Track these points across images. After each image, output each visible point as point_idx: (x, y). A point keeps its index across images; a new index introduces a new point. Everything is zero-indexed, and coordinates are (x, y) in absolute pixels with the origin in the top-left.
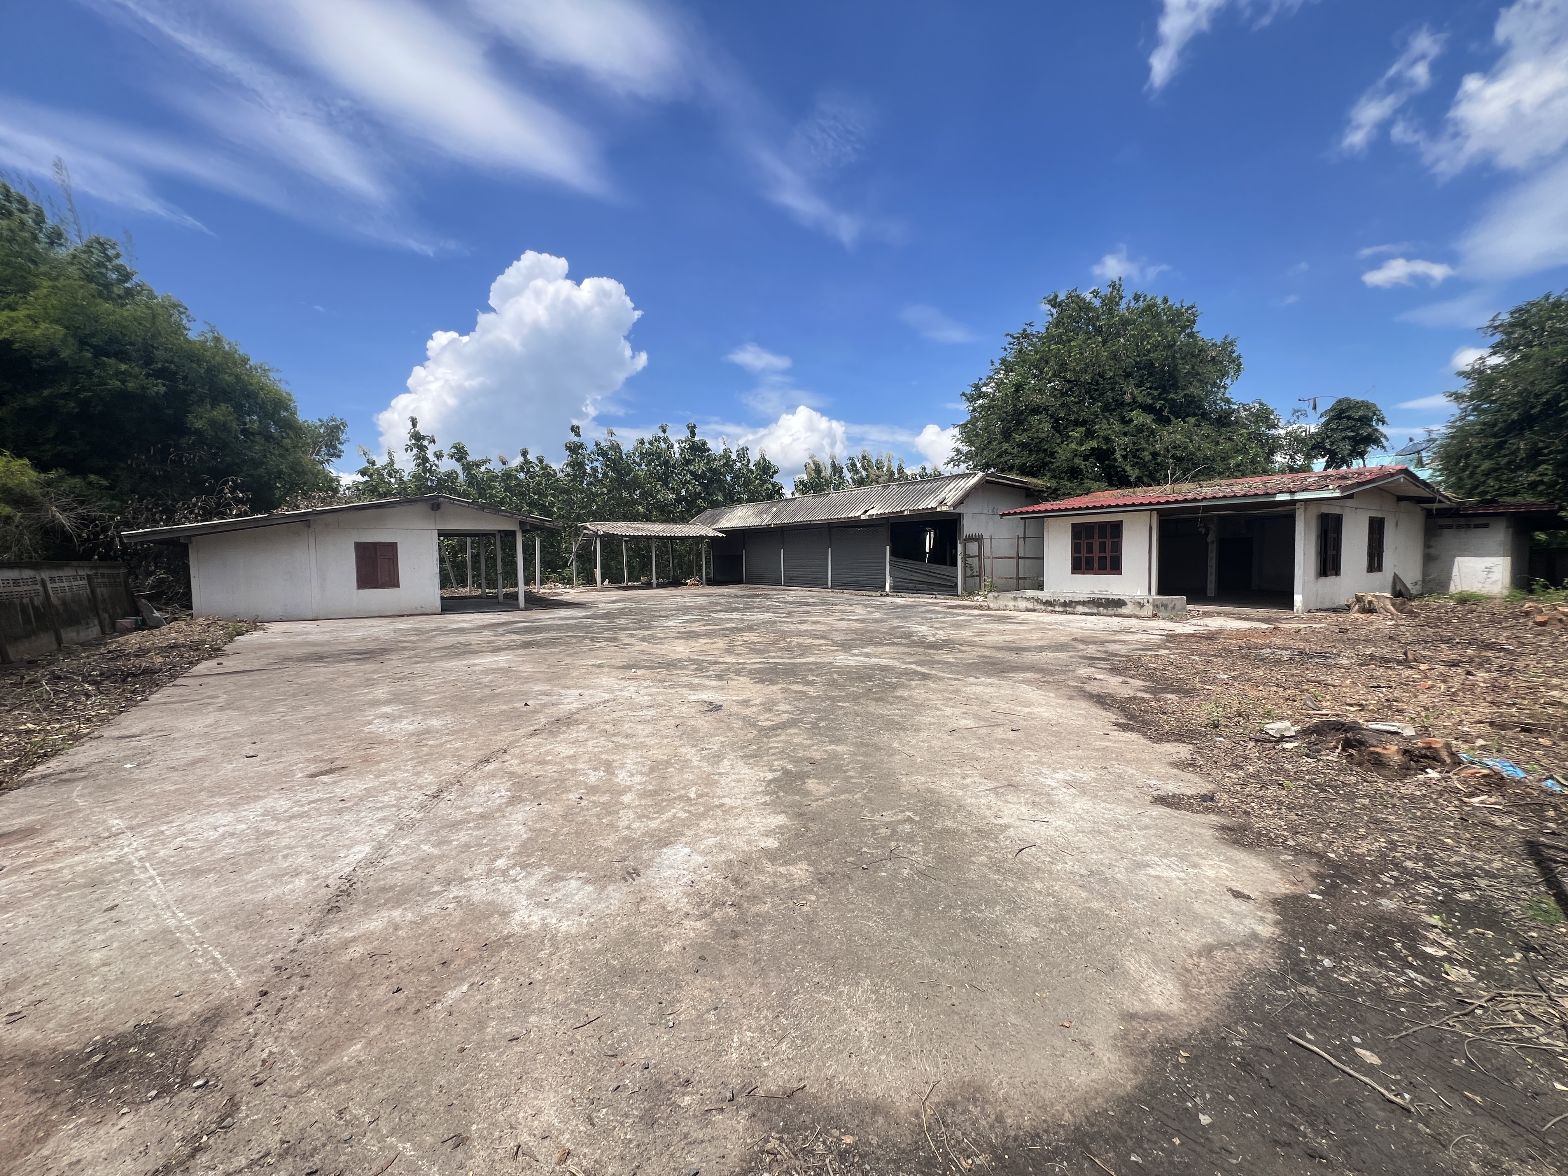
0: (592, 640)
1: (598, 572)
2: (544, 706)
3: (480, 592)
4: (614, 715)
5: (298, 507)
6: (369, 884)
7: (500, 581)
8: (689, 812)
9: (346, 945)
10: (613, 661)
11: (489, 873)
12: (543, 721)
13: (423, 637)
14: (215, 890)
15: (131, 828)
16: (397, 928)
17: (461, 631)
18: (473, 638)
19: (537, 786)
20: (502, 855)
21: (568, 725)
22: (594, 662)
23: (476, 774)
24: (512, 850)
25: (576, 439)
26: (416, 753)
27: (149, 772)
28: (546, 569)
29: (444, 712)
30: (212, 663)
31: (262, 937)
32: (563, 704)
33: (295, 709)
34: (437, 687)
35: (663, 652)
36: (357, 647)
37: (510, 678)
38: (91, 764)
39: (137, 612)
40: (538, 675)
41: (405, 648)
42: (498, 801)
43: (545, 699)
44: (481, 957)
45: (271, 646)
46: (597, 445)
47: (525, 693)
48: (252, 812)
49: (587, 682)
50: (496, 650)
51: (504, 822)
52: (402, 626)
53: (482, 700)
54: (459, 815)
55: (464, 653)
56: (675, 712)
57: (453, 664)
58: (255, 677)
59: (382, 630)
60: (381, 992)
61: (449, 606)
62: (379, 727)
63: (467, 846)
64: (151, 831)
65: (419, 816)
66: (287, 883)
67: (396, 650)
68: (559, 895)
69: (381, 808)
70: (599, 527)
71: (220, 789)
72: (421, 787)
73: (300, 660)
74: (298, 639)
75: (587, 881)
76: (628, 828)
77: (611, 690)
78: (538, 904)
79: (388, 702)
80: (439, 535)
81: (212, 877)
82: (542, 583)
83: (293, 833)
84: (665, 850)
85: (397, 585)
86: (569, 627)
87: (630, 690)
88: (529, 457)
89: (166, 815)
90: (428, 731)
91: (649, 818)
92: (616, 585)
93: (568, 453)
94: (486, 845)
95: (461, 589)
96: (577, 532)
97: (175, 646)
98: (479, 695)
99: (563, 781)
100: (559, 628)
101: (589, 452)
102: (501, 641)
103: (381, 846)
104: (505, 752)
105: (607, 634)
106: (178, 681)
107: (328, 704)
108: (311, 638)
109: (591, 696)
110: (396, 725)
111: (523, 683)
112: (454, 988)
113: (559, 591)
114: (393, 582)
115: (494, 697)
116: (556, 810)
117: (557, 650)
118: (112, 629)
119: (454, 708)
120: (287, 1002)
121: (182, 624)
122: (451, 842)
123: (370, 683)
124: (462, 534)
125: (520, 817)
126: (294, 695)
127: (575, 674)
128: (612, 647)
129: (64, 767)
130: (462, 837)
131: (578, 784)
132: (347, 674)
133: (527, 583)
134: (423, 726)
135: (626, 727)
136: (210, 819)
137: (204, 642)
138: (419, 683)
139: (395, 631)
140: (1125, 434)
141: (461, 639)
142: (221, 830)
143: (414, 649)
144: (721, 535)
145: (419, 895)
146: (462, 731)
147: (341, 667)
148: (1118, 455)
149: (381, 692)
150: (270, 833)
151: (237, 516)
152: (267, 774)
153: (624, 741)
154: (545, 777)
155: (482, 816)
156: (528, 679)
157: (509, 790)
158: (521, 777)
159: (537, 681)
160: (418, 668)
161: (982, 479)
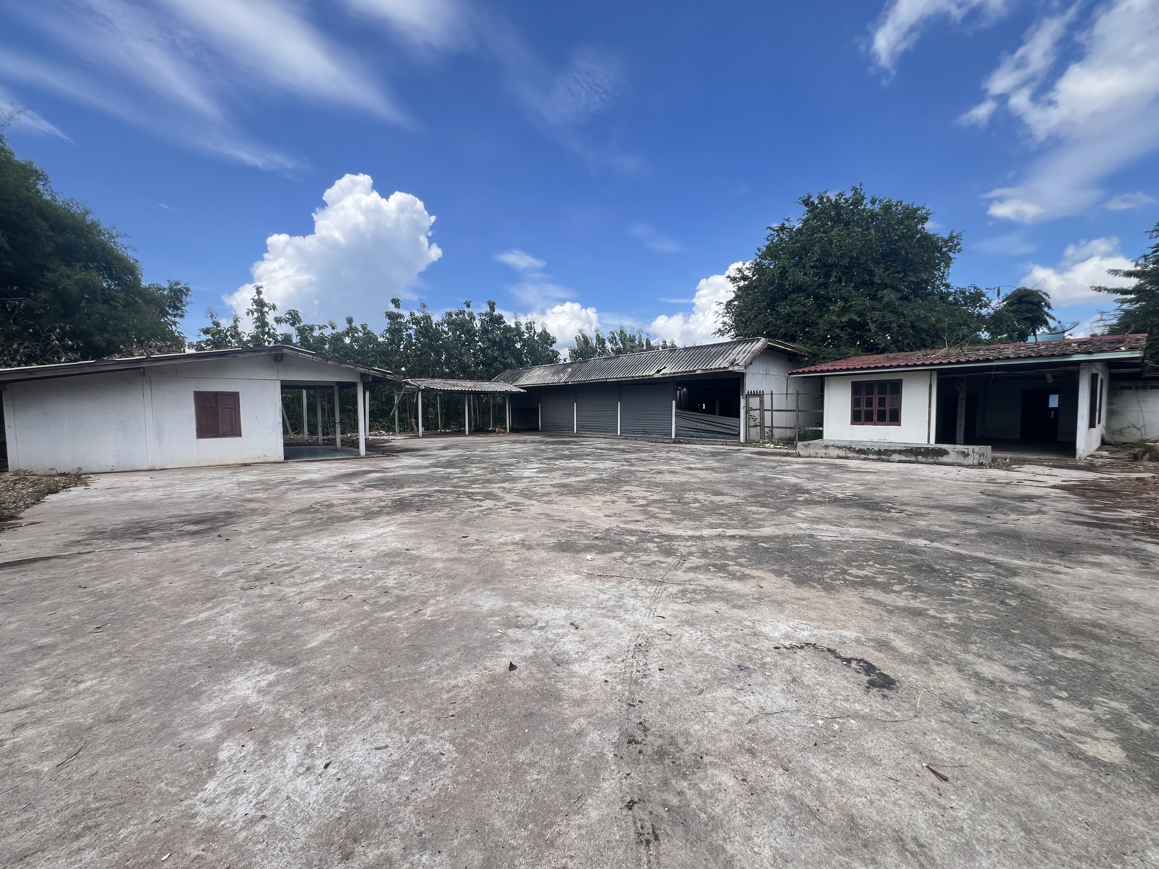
1: (419, 421)
5: (132, 355)
7: (338, 429)
13: (274, 492)
17: (312, 484)
25: (396, 310)
36: (196, 511)
41: (254, 511)
46: (412, 315)
52: (247, 478)
55: (332, 521)
61: (290, 452)
67: (244, 515)
70: (421, 383)
74: (124, 498)
80: (282, 385)
82: (370, 430)
85: (238, 434)
86: (424, 479)
88: (354, 324)
92: (435, 433)
93: (388, 321)
96: (400, 387)
100: (417, 480)
101: (405, 321)
102: (366, 500)
105: (477, 489)
108: (140, 496)
113: (385, 437)
114: (235, 431)
124: (299, 385)
139: (239, 484)
144: (522, 391)
147: (171, 548)
161: (765, 344)
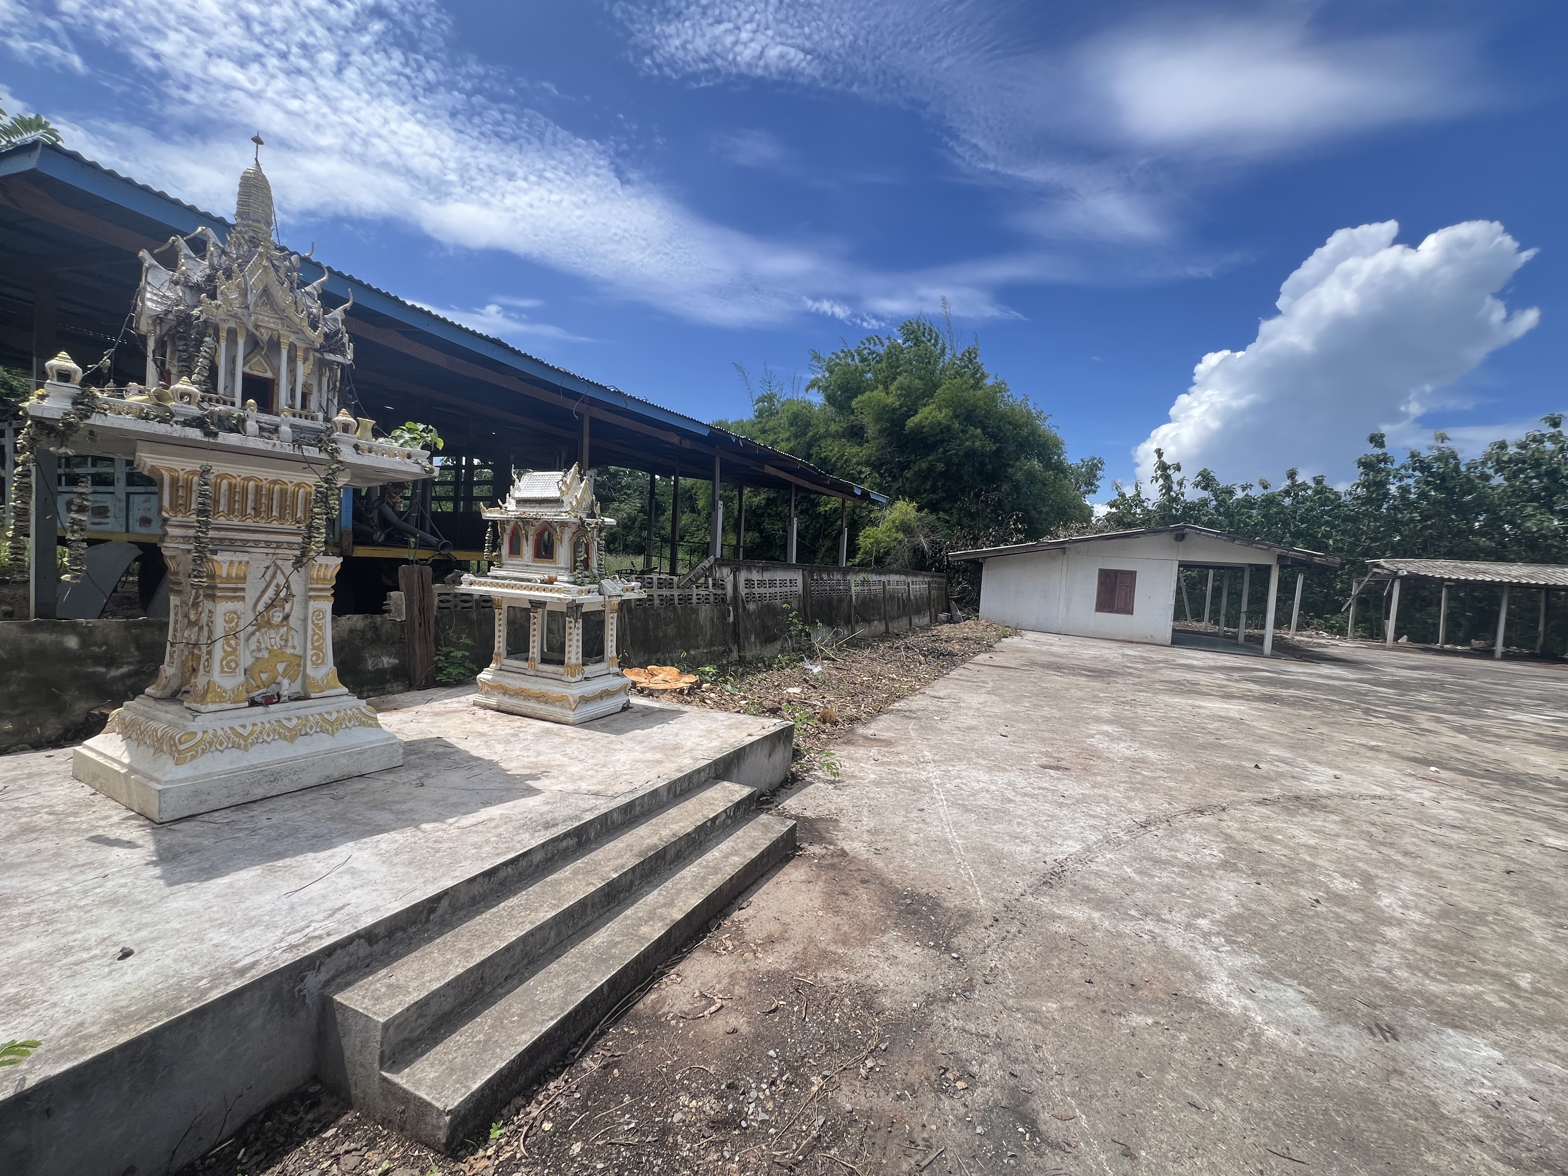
0: (1367, 712)
1: (1391, 625)
2: (1281, 775)
3: (1216, 629)
4: (1388, 819)
5: (1058, 536)
6: (1077, 878)
7: (1243, 621)
8: (1511, 1003)
9: (1054, 917)
10: (1398, 748)
11: (1188, 926)
12: (1277, 792)
13: (1150, 667)
14: (974, 827)
15: (934, 761)
16: (1094, 928)
17: (1190, 668)
18: (1203, 678)
19: (1258, 862)
20: (1205, 916)
21: (1312, 808)
22: (1364, 741)
23: (1188, 821)
24: (1217, 916)
25: (1379, 451)
26: (1129, 777)
27: (946, 726)
28: (1307, 613)
29: (1161, 747)
30: (986, 656)
31: (999, 877)
32: (1308, 780)
33: (1036, 706)
34: (1158, 720)
35: (1498, 757)
36: (1088, 664)
37: (1241, 732)
38: (918, 710)
39: (949, 610)
40: (1277, 737)
41: (1130, 674)
42: (1208, 859)
43: (1283, 768)
44: (1169, 1003)
45: (1025, 651)
46: (1413, 456)
47: (1257, 754)
48: (1001, 779)
49: (1350, 765)
50: (1228, 696)
51: (1213, 883)
52: (1130, 652)
53: (1203, 747)
54: (1164, 854)
55: (1190, 692)
56: (1509, 850)
57: (1177, 700)
58: (1012, 673)
59: (1112, 653)
60: (1076, 973)
61: (1181, 639)
62: (1100, 743)
63: (1168, 889)
64: (944, 768)
65: (1125, 838)
66: (1018, 845)
67: (1123, 674)
68: (1271, 995)
69: (1094, 817)
70: (1401, 565)
71: (983, 753)
72: (1130, 812)
73: (1043, 666)
74: (1044, 648)
75: (1312, 1002)
76: (1389, 971)
77: (1387, 785)
78: (1241, 989)
79: (1109, 722)
80: (1180, 566)
81: (973, 817)
82: (1299, 628)
83: (1025, 808)
84: (1450, 1031)
85: (1130, 612)
86: (1332, 690)
87: (1425, 793)
89: (952, 760)
90: (1143, 761)
91: (1426, 974)
92: (1420, 645)
93: (1361, 470)
94: (1189, 897)
95: (1195, 624)
96: (1364, 570)
97: (966, 639)
98: (1201, 740)
99: (1295, 871)
100: (1316, 687)
101: (1396, 465)
102: (1235, 687)
103: (1089, 849)
104: (1224, 809)
105: (1392, 709)
106: (966, 665)
107: (1061, 710)
108: (1054, 649)
109: (1354, 783)
110: (1115, 745)
111: (1256, 742)
112: (1140, 1014)
113: (1323, 641)
114: (1128, 610)
115: (1217, 747)
116: (1280, 899)
117: (1309, 714)
118: (935, 621)
119: (1172, 747)
120: (1010, 936)
121: (972, 622)
122: (1153, 876)
123: (1096, 700)
124: (1206, 567)
125: (1232, 886)
126: (1037, 695)
127: (1333, 748)
128: (1398, 729)
129: (906, 708)
130: (1164, 877)
131: (1316, 884)
132: (1079, 687)
133: (1278, 625)
134: (1139, 755)
135: (1407, 841)
136: (975, 773)
137: (983, 639)
138: (1140, 711)
139: (1123, 655)
141: (1189, 676)
142: (982, 784)
143: (1139, 677)
145: (1117, 910)
146: (1180, 772)
147: (1073, 679)
149: (1105, 711)
150: (1010, 801)
151: (1015, 543)
152: (1013, 753)
153: (1399, 858)
154: (1270, 856)
155: (1188, 866)
156: (1263, 739)
157: (1222, 852)
158: (1238, 843)
159: (1276, 743)
160: (1142, 696)
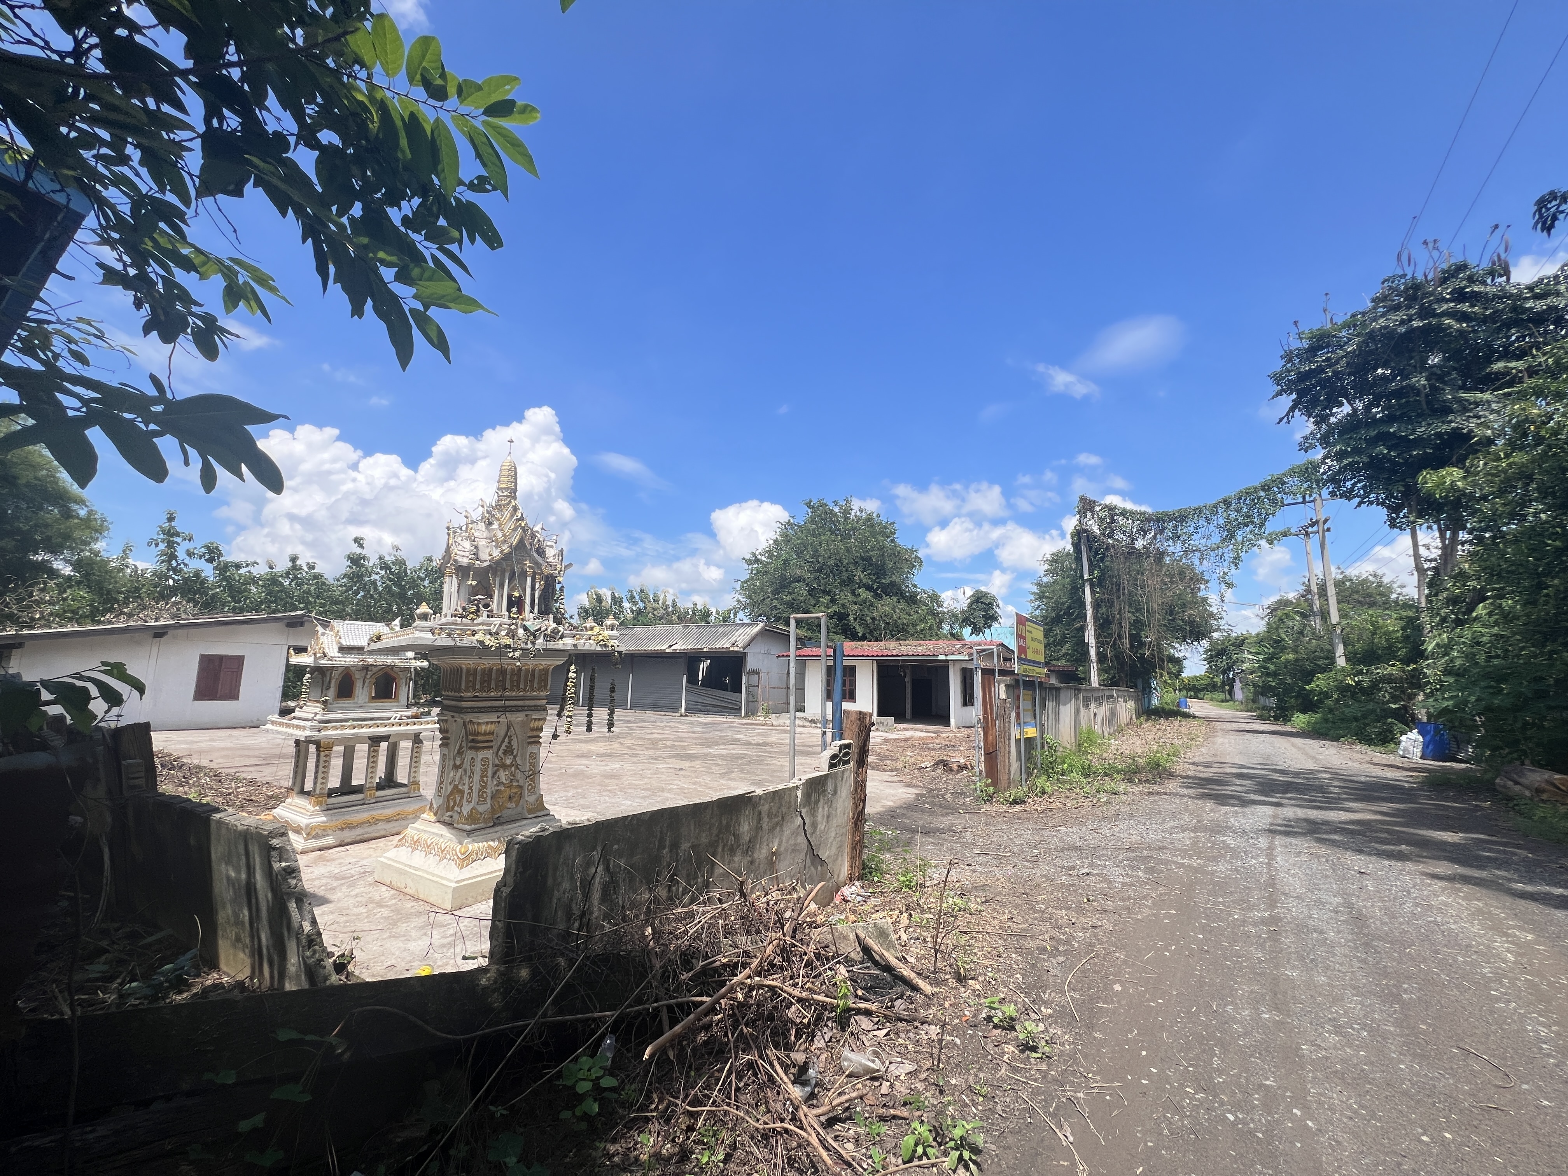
25: (359, 551)
46: (380, 558)
85: (236, 697)
88: (298, 564)
93: (347, 563)
101: (371, 564)
114: (233, 695)
140: (855, 603)
148: (851, 618)
161: (763, 628)
